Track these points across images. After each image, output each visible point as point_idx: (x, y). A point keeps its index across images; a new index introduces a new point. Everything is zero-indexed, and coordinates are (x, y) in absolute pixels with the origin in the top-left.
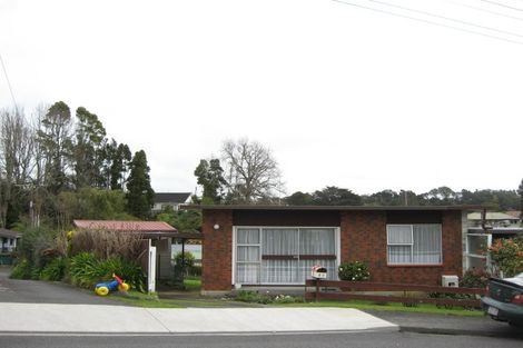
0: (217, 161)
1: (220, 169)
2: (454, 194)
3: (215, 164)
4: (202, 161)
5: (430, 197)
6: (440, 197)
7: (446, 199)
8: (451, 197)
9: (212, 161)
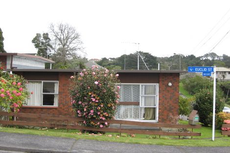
0: (47, 34)
1: (49, 39)
2: (218, 57)
3: (46, 37)
4: (37, 34)
5: (204, 59)
6: (210, 58)
7: (213, 60)
8: (216, 58)
9: (44, 34)
